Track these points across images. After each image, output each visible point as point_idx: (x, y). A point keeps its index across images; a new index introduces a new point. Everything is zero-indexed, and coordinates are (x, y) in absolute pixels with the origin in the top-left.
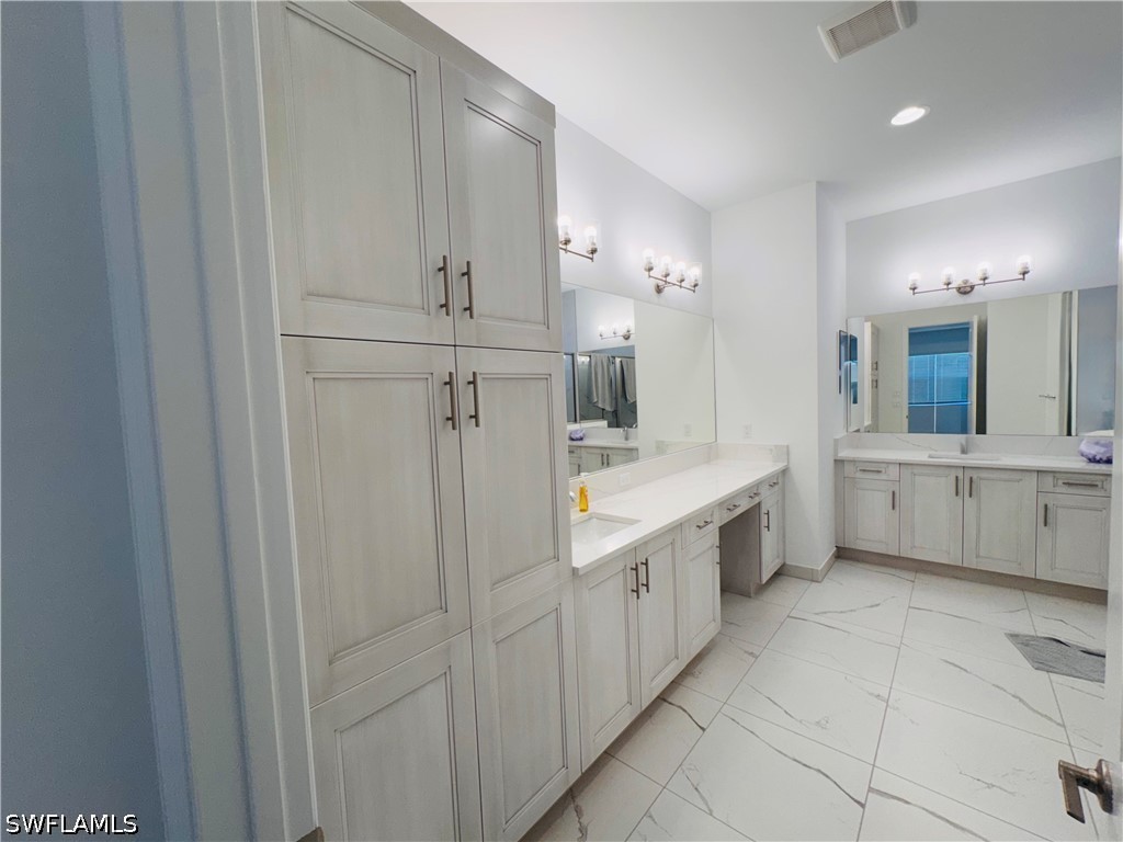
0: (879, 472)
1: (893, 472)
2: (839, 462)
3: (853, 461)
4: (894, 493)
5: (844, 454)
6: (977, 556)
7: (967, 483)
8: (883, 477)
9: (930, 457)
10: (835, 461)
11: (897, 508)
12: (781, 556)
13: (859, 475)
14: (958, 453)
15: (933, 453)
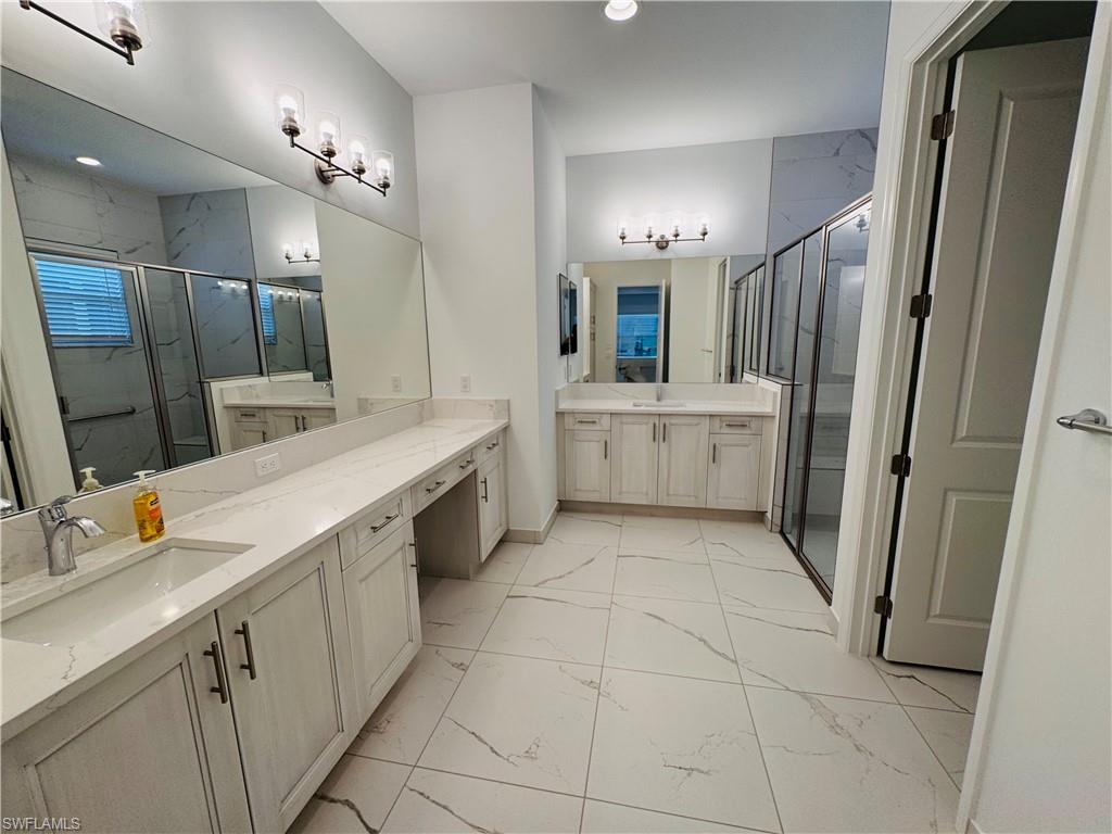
0: (594, 422)
1: (606, 421)
2: (560, 415)
3: (573, 413)
4: (606, 443)
5: (564, 405)
6: (668, 495)
7: (661, 429)
8: (597, 427)
9: (635, 405)
10: (557, 413)
11: (608, 457)
12: (504, 523)
13: (578, 426)
14: (654, 401)
15: (636, 401)
